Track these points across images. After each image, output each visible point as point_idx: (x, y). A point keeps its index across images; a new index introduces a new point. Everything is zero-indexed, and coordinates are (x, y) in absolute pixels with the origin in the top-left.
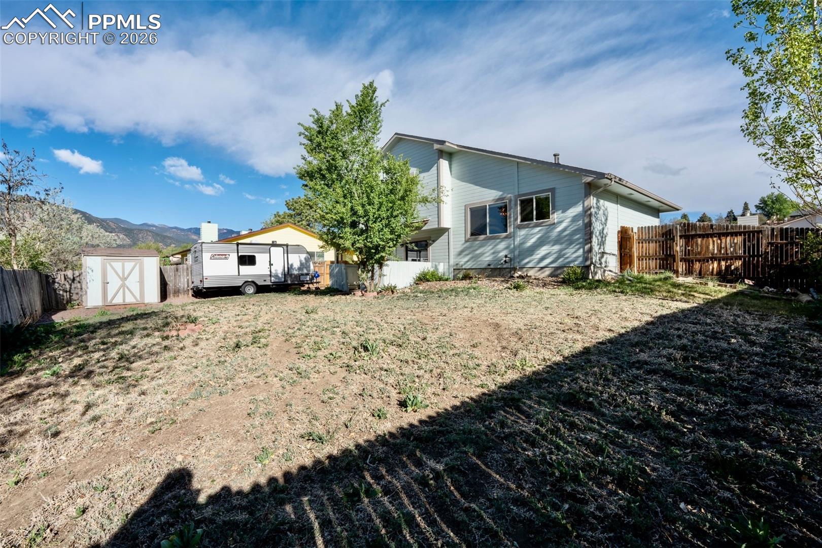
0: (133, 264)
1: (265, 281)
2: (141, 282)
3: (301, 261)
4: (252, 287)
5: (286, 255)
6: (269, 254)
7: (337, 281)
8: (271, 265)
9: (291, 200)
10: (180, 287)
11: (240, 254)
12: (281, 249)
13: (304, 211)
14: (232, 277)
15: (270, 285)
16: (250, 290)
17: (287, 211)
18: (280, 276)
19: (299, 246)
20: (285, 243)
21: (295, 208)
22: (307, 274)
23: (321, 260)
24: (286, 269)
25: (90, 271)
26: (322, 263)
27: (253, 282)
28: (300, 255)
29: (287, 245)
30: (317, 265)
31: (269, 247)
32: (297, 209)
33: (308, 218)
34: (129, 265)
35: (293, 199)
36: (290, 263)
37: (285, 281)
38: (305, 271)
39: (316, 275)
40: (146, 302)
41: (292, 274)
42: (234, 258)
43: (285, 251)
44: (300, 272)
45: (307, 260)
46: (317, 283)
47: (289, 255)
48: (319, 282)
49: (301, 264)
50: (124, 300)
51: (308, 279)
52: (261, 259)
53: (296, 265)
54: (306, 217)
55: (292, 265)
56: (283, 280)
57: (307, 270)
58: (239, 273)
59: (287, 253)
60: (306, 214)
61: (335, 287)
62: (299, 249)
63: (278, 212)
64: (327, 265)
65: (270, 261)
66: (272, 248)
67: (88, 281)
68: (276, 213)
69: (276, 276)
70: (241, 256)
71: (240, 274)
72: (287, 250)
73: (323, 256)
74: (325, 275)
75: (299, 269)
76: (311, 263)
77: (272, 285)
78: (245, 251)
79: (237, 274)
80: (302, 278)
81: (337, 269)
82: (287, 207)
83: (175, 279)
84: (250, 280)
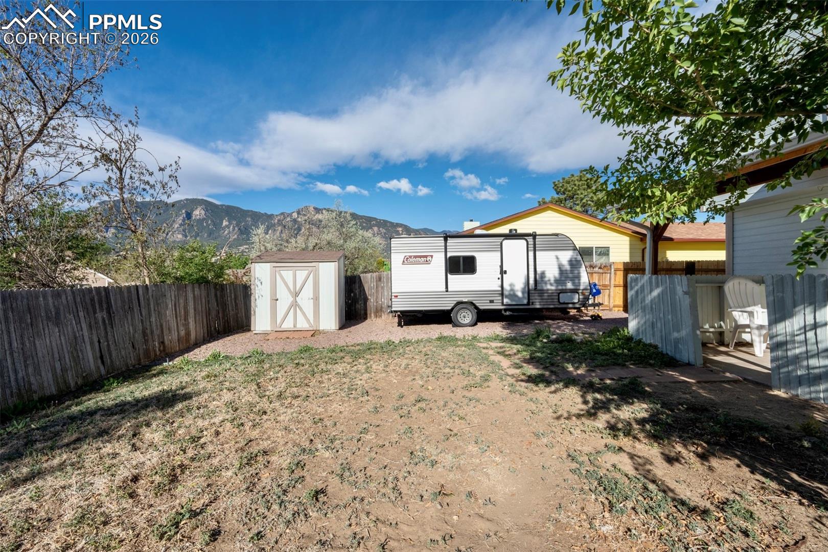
0: (305, 273)
1: (492, 301)
2: (316, 299)
3: (560, 267)
4: (469, 313)
5: (531, 254)
6: (499, 254)
7: (653, 325)
8: (503, 272)
9: (561, 181)
10: (383, 303)
11: (449, 255)
12: (522, 243)
13: (579, 192)
14: (435, 295)
15: (500, 310)
16: (466, 317)
17: (556, 196)
18: (520, 294)
19: (557, 235)
20: (531, 231)
21: (565, 189)
22: (575, 291)
23: (603, 260)
24: (532, 281)
25: (259, 283)
26: (606, 268)
27: (472, 303)
28: (559, 253)
29: (534, 236)
31: (499, 239)
32: (569, 191)
33: (584, 201)
34: (301, 275)
35: (564, 179)
36: (539, 270)
37: (528, 304)
38: (569, 285)
39: (594, 290)
40: (321, 328)
41: (542, 290)
42: (439, 261)
43: (531, 246)
44: (560, 287)
45: (574, 264)
46: (594, 305)
47: (537, 253)
48: (599, 304)
49: (562, 271)
50: (295, 326)
51: (576, 301)
52: (486, 262)
53: (552, 273)
54: (582, 199)
55: (543, 273)
56: (525, 302)
57: (574, 284)
58: (447, 287)
59: (535, 251)
60: (582, 196)
61: (648, 340)
62: (558, 241)
63: (543, 199)
64: (616, 270)
65: (502, 267)
66: (507, 243)
67: (257, 297)
68: (541, 200)
69: (513, 296)
70: (450, 257)
71: (449, 290)
72: (535, 244)
73: (608, 255)
74: (612, 289)
75: (557, 281)
76: (583, 269)
77: (506, 310)
78: (459, 249)
79: (444, 289)
80: (564, 298)
81: (656, 293)
82: (556, 190)
83: (377, 291)
84: (465, 300)
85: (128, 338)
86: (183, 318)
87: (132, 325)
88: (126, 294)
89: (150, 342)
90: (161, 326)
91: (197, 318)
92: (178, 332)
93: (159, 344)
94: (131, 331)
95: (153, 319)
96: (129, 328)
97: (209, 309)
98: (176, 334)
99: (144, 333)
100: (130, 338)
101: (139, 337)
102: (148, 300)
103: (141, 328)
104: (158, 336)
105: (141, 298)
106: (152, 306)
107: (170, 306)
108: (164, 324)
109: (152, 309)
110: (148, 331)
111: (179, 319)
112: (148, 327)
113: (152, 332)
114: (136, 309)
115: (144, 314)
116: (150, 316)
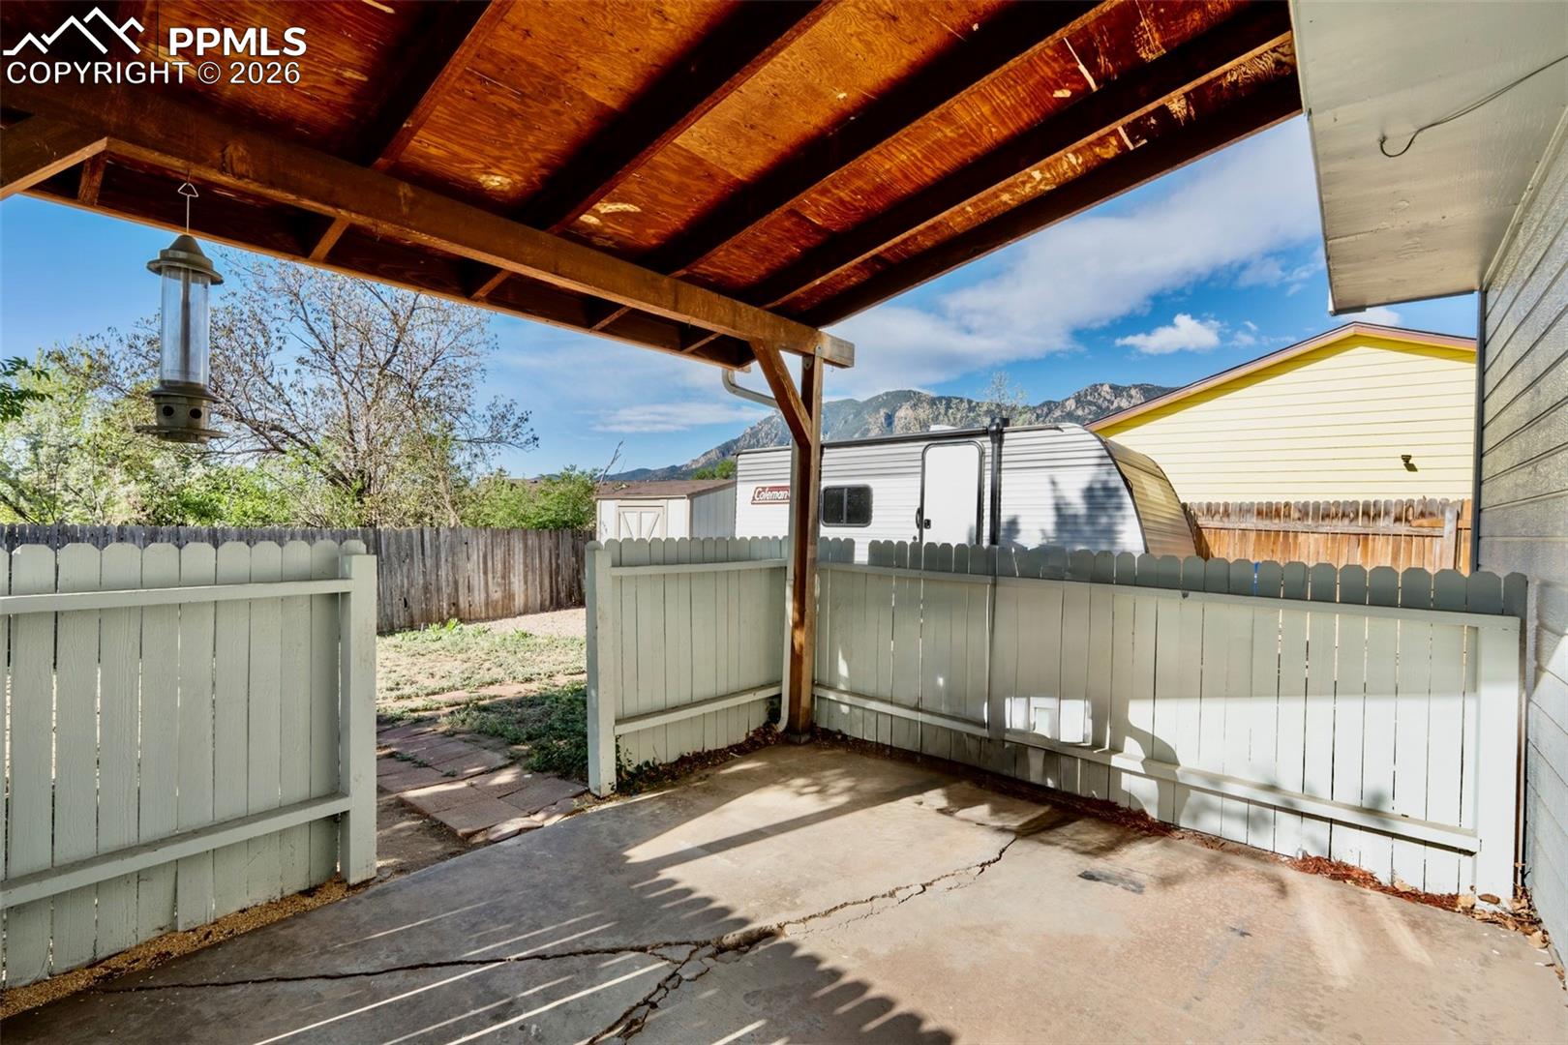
0: (652, 517)
3: (1061, 504)
5: (989, 479)
8: (921, 524)
12: (970, 450)
30: (1384, 524)
31: (919, 446)
34: (648, 519)
36: (1005, 516)
43: (990, 459)
49: (1064, 518)
53: (1037, 523)
55: (1013, 523)
59: (998, 471)
65: (920, 512)
66: (935, 453)
70: (826, 490)
72: (999, 455)
78: (842, 471)
85: (398, 592)
86: (499, 575)
87: (408, 577)
88: (404, 539)
89: (435, 601)
90: (456, 583)
91: (530, 577)
92: (487, 592)
93: (449, 605)
94: (406, 585)
95: (443, 573)
96: (402, 581)
97: (558, 565)
98: (483, 596)
99: (426, 589)
100: (402, 593)
101: (416, 593)
102: (438, 548)
103: (421, 582)
104: (449, 595)
105: (427, 545)
106: (443, 556)
107: (475, 557)
108: (461, 581)
109: (443, 560)
110: (433, 588)
111: (490, 575)
112: (433, 582)
113: (439, 589)
114: (417, 556)
115: (428, 565)
116: (438, 566)
